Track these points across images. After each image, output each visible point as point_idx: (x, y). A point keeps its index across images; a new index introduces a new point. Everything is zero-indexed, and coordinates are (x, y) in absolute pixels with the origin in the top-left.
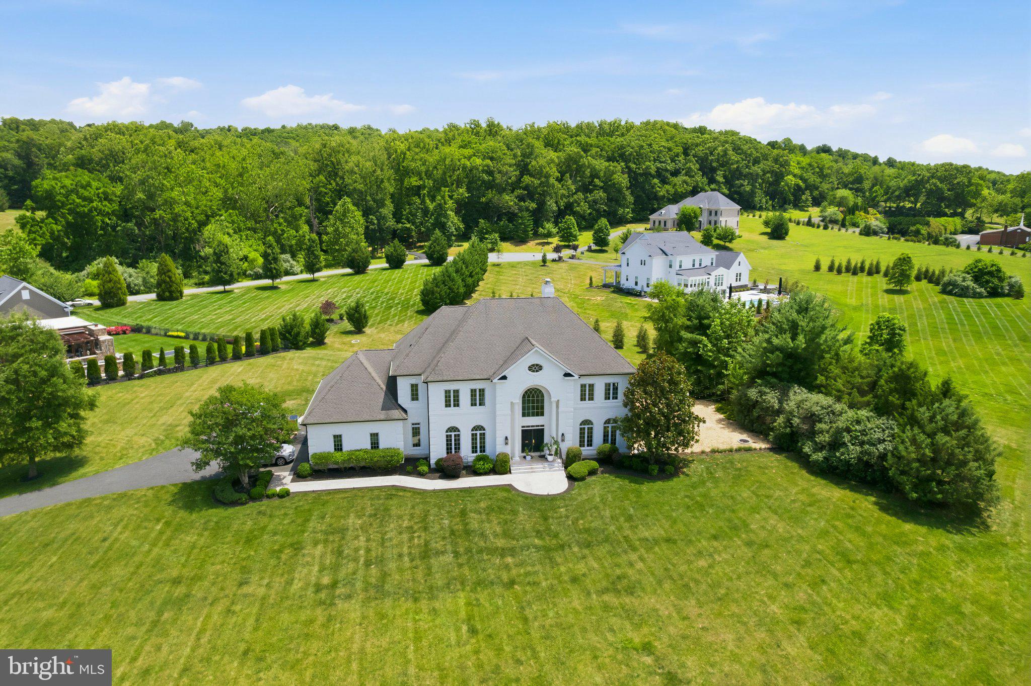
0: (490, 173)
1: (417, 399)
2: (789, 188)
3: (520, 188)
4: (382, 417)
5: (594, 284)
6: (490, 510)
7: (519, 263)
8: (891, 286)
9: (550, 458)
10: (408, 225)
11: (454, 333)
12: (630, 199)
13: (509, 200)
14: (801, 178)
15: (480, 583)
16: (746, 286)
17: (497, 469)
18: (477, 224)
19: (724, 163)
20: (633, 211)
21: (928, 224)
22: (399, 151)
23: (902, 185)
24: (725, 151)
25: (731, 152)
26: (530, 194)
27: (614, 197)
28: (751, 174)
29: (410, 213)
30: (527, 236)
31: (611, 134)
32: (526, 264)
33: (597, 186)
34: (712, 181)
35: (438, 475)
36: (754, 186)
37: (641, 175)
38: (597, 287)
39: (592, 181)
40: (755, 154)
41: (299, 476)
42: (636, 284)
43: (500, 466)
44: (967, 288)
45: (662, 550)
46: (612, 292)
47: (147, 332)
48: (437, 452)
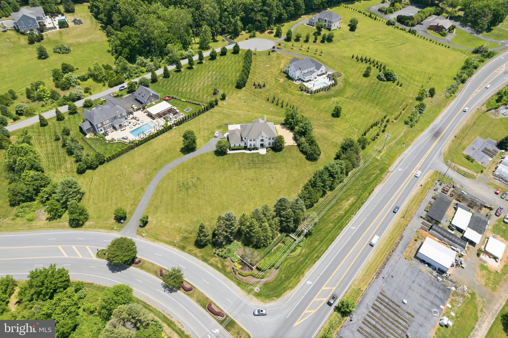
1: (245, 139)
4: (241, 142)
6: (256, 157)
9: (264, 148)
11: (251, 128)
13: (259, 17)
15: (256, 168)
17: (257, 150)
26: (266, 13)
27: (297, 8)
32: (264, 53)
35: (249, 150)
38: (283, 72)
39: (290, 2)
41: (230, 150)
44: (382, 78)
45: (276, 164)
46: (287, 77)
47: (175, 99)
48: (249, 147)
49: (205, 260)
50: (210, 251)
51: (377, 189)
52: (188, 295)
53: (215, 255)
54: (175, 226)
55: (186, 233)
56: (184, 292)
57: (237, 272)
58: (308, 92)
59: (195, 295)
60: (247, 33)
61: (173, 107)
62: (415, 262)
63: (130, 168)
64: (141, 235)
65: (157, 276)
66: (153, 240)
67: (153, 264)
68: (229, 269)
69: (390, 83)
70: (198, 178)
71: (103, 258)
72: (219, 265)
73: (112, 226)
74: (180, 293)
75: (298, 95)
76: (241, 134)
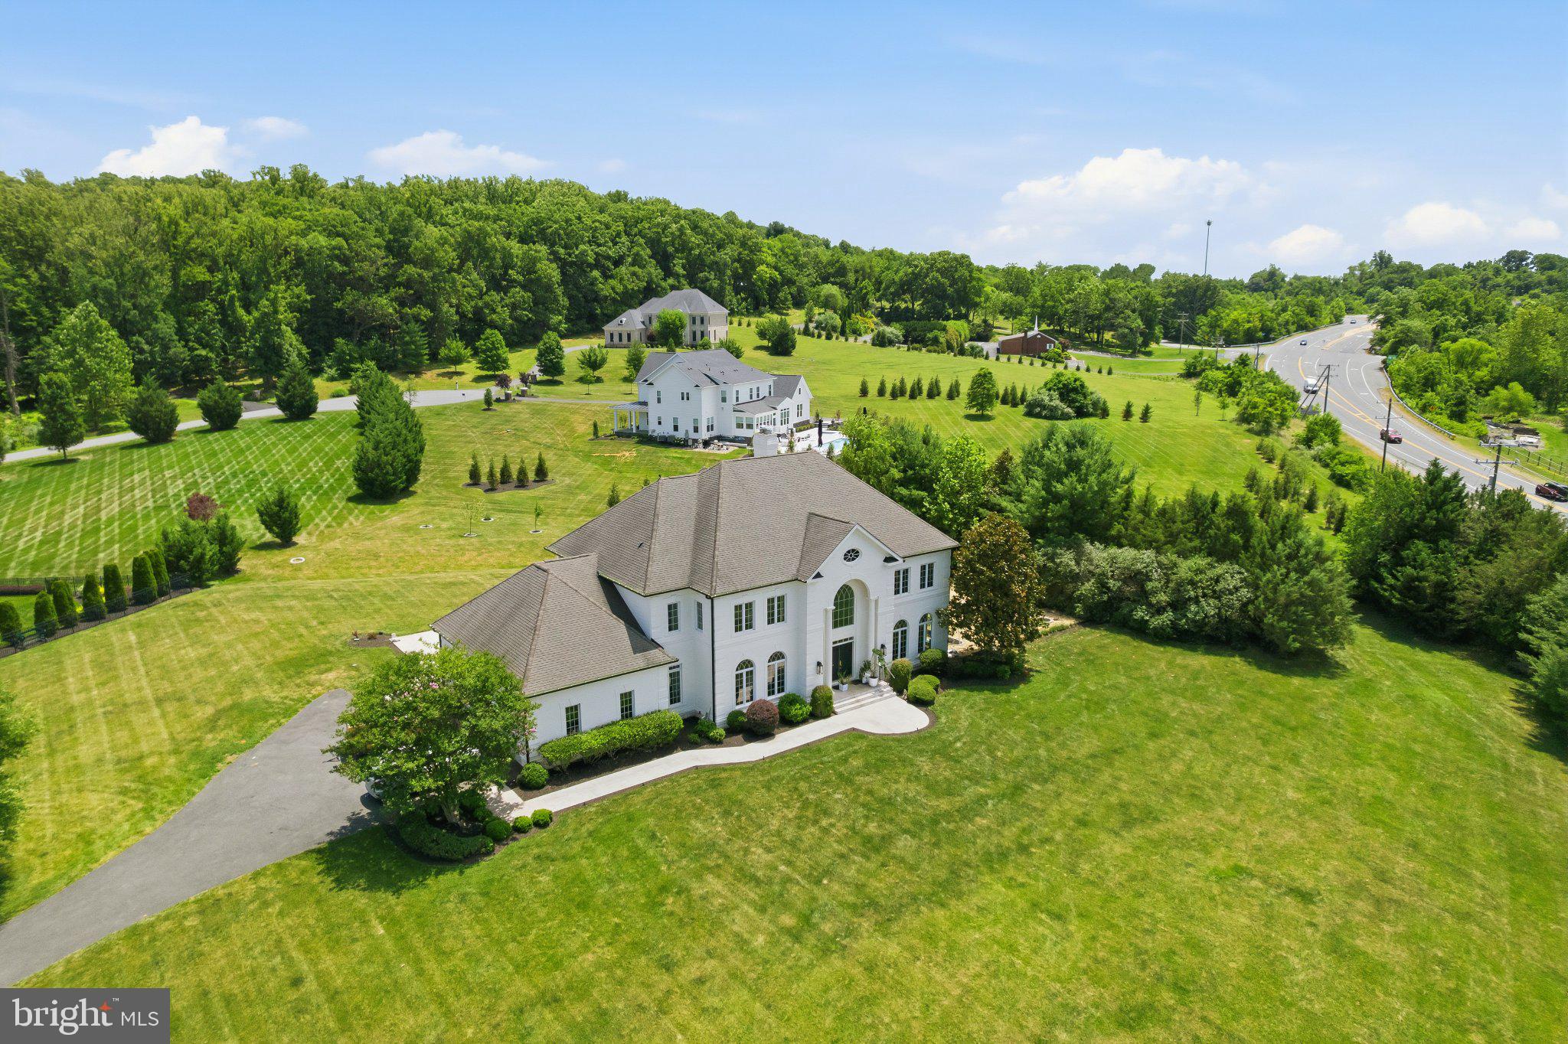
0: (345, 261)
1: (676, 628)
2: (763, 282)
3: (399, 284)
4: (642, 665)
5: (600, 434)
7: (445, 407)
8: (973, 411)
9: (874, 682)
10: (204, 353)
12: (564, 301)
13: (384, 304)
14: (776, 268)
16: (807, 422)
17: (818, 712)
18: (330, 347)
19: (684, 247)
20: (568, 320)
21: (944, 329)
22: (165, 219)
23: (897, 279)
24: (681, 230)
25: (689, 232)
26: (417, 294)
27: (542, 298)
28: (716, 263)
29: (202, 330)
30: (420, 362)
31: (508, 200)
32: (459, 408)
33: (515, 281)
34: (668, 272)
35: (740, 737)
36: (722, 281)
37: (572, 264)
38: (606, 437)
39: (506, 273)
40: (720, 235)
41: (528, 788)
42: (676, 428)
43: (821, 708)
44: (1056, 408)
46: (640, 442)
48: (725, 704)
76: (609, 588)
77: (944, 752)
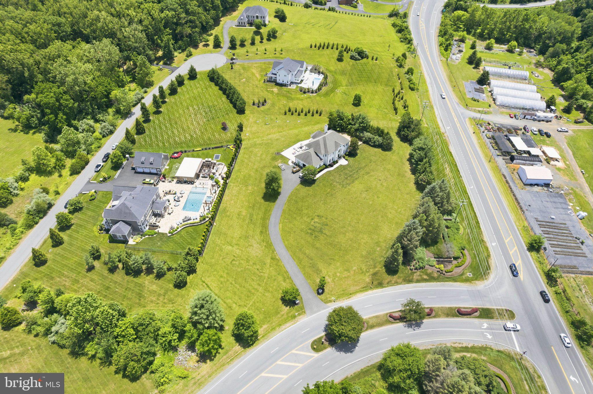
9: (342, 158)
11: (325, 142)
15: (356, 179)
17: (337, 162)
30: (198, 44)
35: (330, 167)
38: (267, 82)
44: (357, 58)
45: (367, 167)
46: (275, 85)
47: (185, 152)
48: (328, 163)
49: (410, 281)
50: (407, 271)
51: (452, 149)
52: (435, 317)
53: (414, 271)
54: (355, 271)
55: (371, 270)
56: (430, 318)
57: (444, 272)
58: (312, 93)
59: (440, 313)
60: (180, 53)
61: (204, 161)
62: (528, 188)
63: (236, 247)
64: (330, 301)
65: (392, 323)
66: (346, 297)
67: (377, 317)
68: (436, 275)
69: (365, 60)
70: (318, 216)
71: (325, 348)
72: (425, 277)
73: (290, 315)
74: (426, 321)
75: (306, 98)
76: (316, 153)
77: (350, 167)
